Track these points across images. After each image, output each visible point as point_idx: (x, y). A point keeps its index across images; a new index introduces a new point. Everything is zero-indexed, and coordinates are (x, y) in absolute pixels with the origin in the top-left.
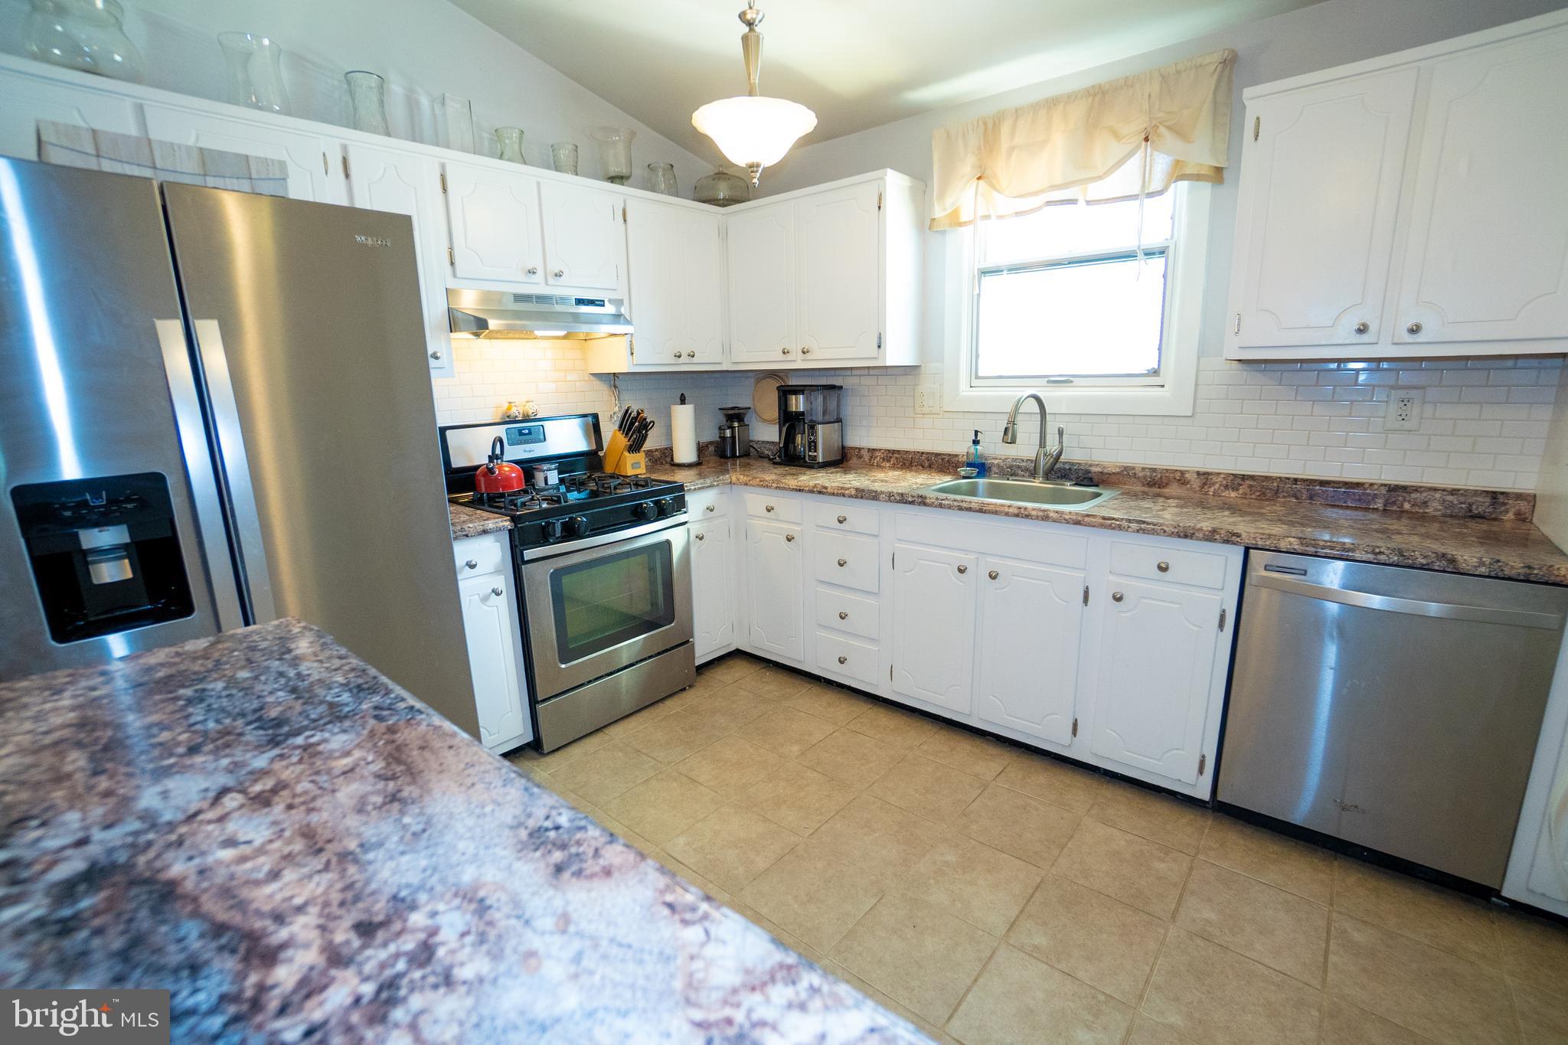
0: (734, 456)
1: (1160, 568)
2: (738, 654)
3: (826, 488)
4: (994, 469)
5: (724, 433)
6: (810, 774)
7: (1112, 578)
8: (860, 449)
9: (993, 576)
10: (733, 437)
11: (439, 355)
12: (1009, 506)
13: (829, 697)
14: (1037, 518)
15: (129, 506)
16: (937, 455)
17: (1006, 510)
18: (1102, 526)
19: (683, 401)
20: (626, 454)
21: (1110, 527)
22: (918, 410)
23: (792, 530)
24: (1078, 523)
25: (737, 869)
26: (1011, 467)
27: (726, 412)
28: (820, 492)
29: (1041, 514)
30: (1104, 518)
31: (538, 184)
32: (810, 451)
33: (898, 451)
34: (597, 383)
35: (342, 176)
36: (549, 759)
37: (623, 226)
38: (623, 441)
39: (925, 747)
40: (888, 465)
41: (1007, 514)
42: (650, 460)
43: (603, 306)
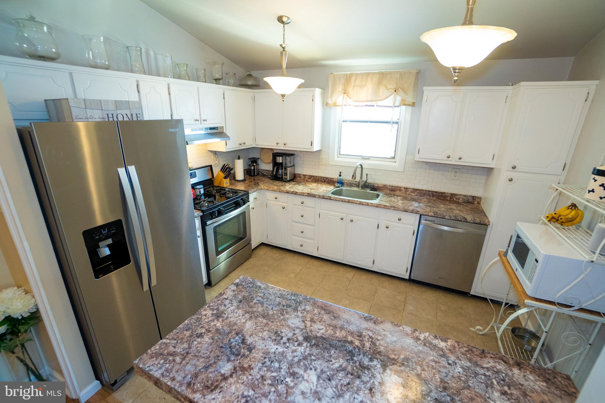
0: (254, 175)
1: (399, 220)
2: (263, 244)
3: (297, 192)
4: (345, 184)
5: (251, 168)
6: (300, 283)
7: (385, 222)
8: (300, 175)
9: (352, 221)
10: (254, 169)
12: (357, 201)
14: (365, 205)
15: (113, 232)
17: (356, 202)
18: (384, 208)
19: (239, 158)
20: (224, 179)
21: (386, 208)
22: (320, 163)
23: (285, 205)
24: (377, 207)
26: (350, 183)
27: (251, 160)
28: (295, 194)
29: (366, 204)
30: (384, 206)
31: (198, 88)
32: (284, 176)
33: (314, 176)
34: (210, 153)
35: (137, 92)
36: (214, 288)
37: (223, 99)
38: (222, 175)
39: (330, 271)
40: (310, 180)
41: (356, 203)
43: (218, 129)
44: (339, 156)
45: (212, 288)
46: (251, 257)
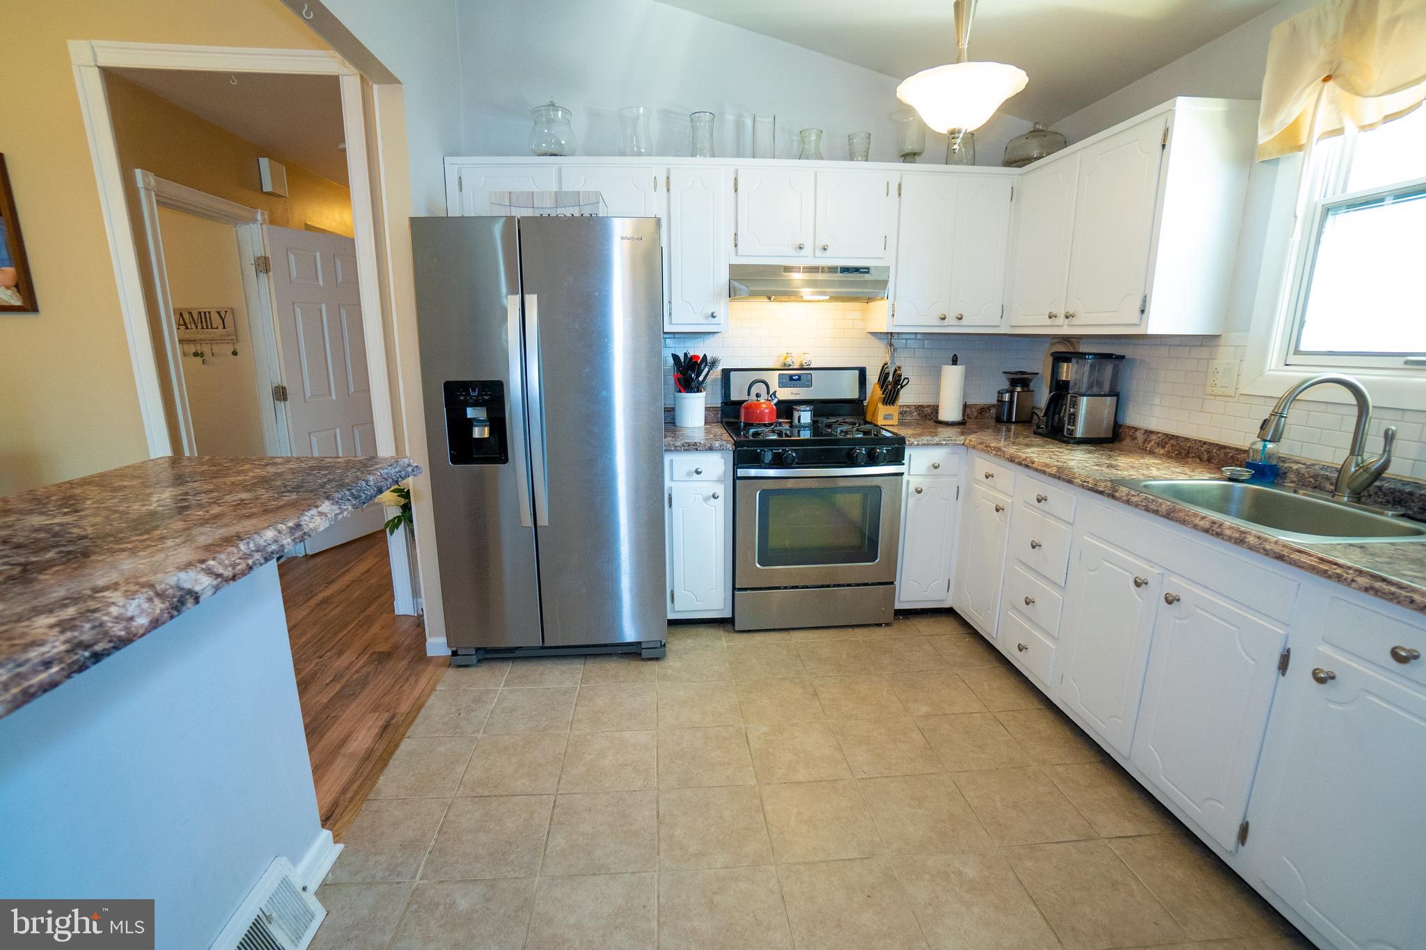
0: (1009, 421)
1: (1397, 656)
2: (950, 612)
3: (1033, 462)
4: (1292, 476)
5: (1002, 397)
6: (916, 735)
8: (1136, 429)
9: (1170, 600)
10: (1011, 402)
11: (715, 314)
12: (1203, 518)
13: (1008, 682)
14: (1230, 539)
15: (486, 398)
16: (1221, 447)
17: (1197, 521)
18: (1313, 569)
19: (955, 361)
20: (880, 405)
21: (1324, 573)
22: (1209, 390)
23: (1004, 500)
24: (1280, 557)
25: (780, 769)
27: (1011, 376)
28: (1027, 466)
29: (1237, 535)
30: (1322, 560)
31: (816, 173)
32: (1069, 424)
33: (1177, 437)
34: (874, 340)
35: (665, 190)
36: (737, 636)
37: (897, 200)
38: (879, 393)
40: (1162, 451)
41: (1195, 527)
42: (919, 414)
43: (868, 273)
44: (1292, 359)
45: (732, 634)
46: (887, 625)
